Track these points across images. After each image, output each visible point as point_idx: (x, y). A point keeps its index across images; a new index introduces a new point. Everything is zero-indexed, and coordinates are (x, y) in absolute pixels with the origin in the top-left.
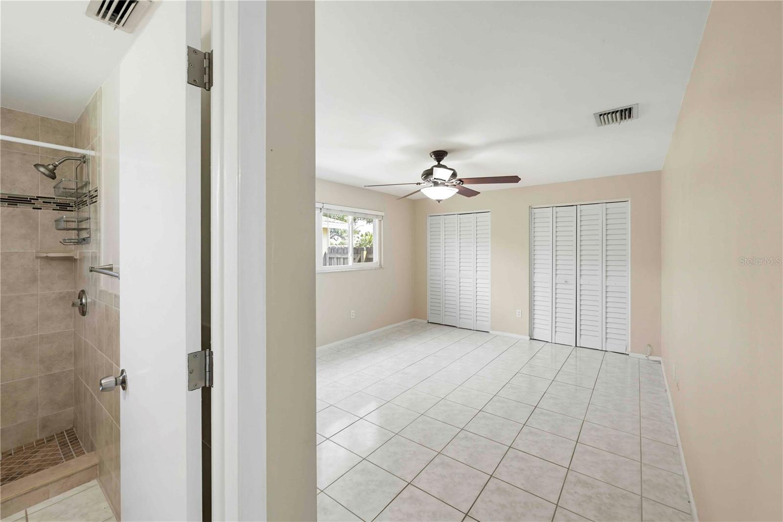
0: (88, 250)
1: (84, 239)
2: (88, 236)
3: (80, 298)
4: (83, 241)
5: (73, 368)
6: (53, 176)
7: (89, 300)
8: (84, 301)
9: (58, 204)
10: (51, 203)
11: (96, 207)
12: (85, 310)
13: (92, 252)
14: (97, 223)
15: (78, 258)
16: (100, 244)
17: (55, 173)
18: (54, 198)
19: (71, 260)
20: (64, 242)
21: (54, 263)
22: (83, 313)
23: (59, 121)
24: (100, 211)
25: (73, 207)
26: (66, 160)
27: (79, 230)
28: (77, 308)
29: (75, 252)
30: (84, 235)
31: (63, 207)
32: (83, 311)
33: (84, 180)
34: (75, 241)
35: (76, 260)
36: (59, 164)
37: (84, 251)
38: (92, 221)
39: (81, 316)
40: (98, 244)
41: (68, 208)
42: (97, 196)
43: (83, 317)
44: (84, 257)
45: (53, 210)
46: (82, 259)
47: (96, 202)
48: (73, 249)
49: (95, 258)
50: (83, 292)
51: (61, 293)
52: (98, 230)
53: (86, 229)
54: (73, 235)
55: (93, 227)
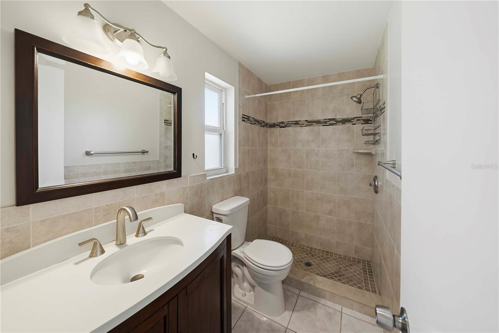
0: (379, 148)
1: (377, 141)
2: (379, 138)
3: (374, 181)
4: (376, 142)
5: (371, 224)
6: (359, 102)
7: (380, 184)
8: (376, 183)
9: (364, 120)
10: (360, 120)
11: (384, 116)
12: (377, 190)
13: (381, 150)
14: (385, 129)
15: (374, 153)
16: (386, 143)
17: (361, 100)
18: (362, 117)
19: (370, 154)
20: (367, 143)
21: (362, 156)
22: (376, 192)
23: (364, 69)
24: (386, 118)
25: (372, 121)
26: (368, 89)
27: (375, 134)
28: (373, 187)
29: (372, 149)
30: (377, 138)
31: (367, 121)
32: (376, 190)
33: (377, 99)
34: (372, 142)
35: (373, 154)
36: (363, 93)
37: (377, 149)
38: (382, 127)
39: (375, 194)
40: (385, 144)
41: (369, 122)
42: (385, 107)
43: (376, 194)
44: (377, 153)
45: (362, 124)
46: (376, 154)
47: (384, 112)
48: (372, 148)
49: (383, 154)
50: (376, 176)
51: (365, 175)
52: (385, 134)
53: (378, 133)
54: (371, 138)
55: (382, 132)
